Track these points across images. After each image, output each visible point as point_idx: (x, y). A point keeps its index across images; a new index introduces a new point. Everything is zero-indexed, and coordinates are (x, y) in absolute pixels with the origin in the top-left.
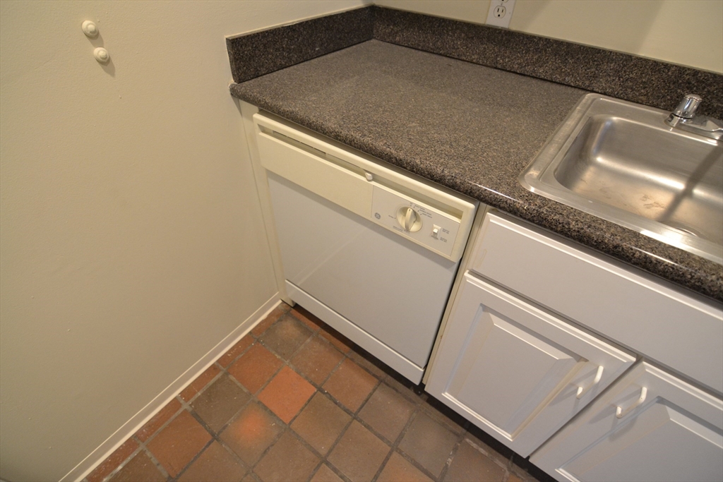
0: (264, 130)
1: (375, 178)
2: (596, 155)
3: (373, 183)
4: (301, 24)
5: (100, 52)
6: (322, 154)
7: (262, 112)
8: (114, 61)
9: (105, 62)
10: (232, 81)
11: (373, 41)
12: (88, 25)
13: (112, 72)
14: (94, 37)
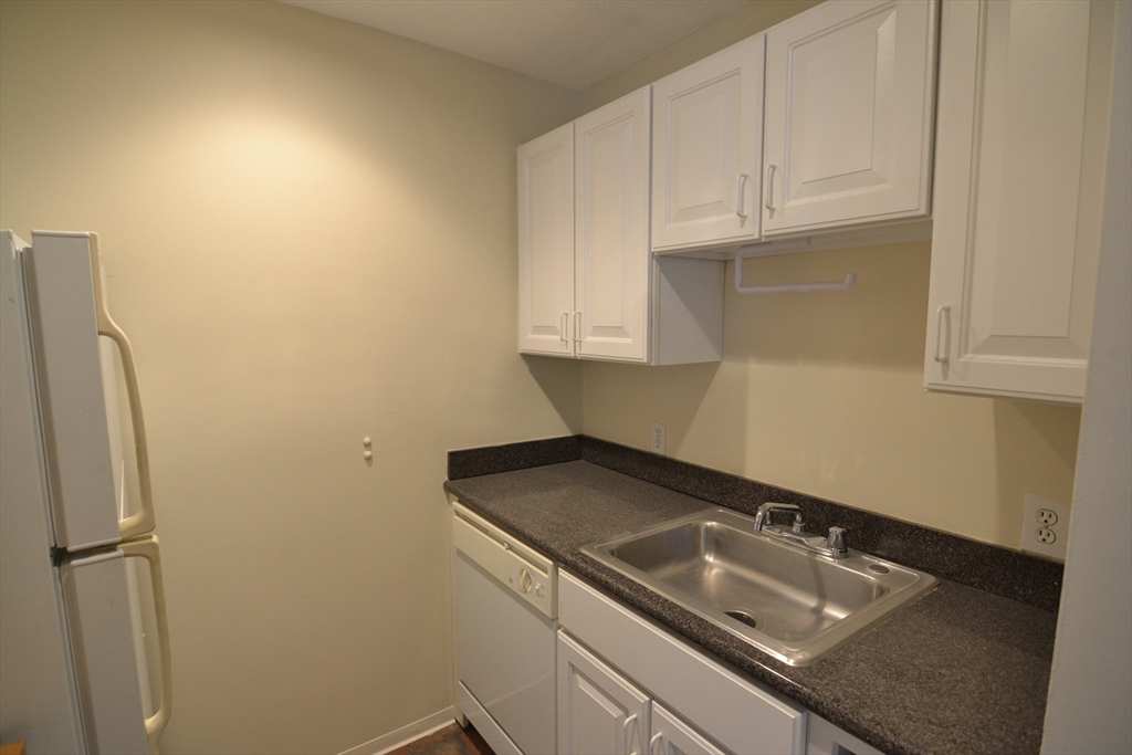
0: (458, 514)
1: (510, 548)
2: (705, 554)
3: (509, 552)
4: (508, 446)
5: (368, 453)
6: (486, 531)
7: (460, 502)
8: (374, 459)
9: (369, 459)
10: (447, 479)
11: (582, 461)
12: (367, 440)
13: (370, 465)
14: (368, 446)
